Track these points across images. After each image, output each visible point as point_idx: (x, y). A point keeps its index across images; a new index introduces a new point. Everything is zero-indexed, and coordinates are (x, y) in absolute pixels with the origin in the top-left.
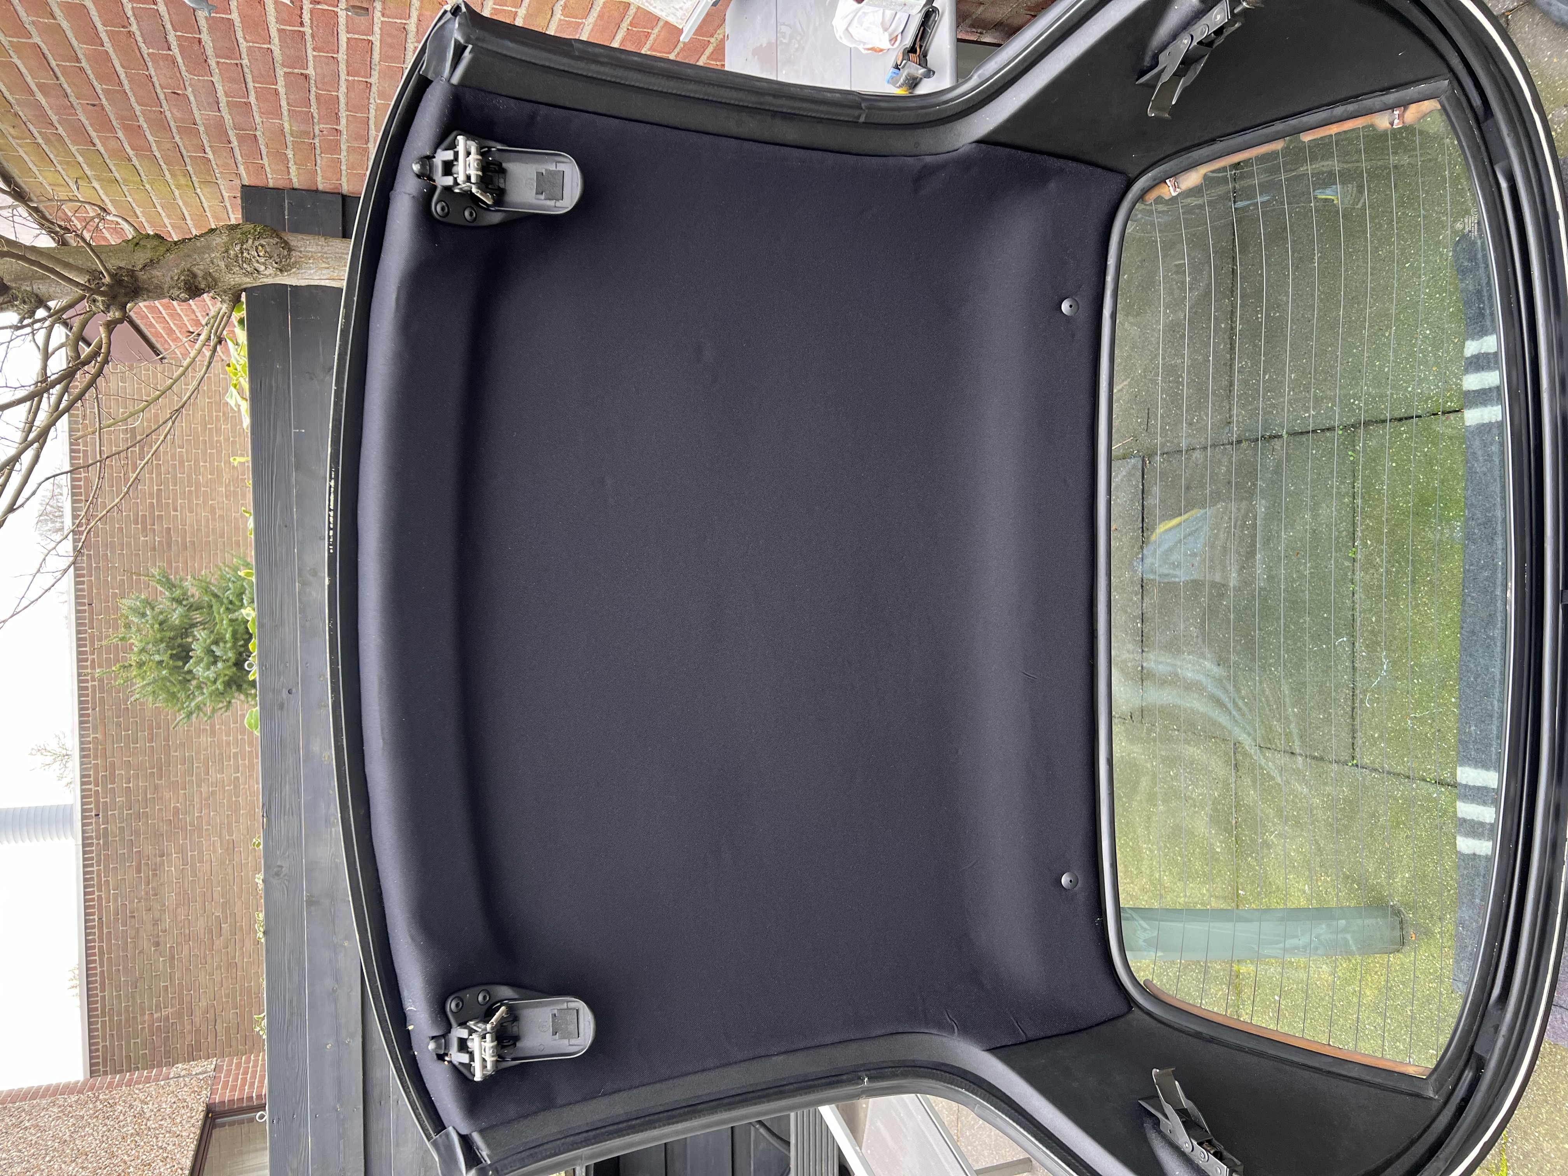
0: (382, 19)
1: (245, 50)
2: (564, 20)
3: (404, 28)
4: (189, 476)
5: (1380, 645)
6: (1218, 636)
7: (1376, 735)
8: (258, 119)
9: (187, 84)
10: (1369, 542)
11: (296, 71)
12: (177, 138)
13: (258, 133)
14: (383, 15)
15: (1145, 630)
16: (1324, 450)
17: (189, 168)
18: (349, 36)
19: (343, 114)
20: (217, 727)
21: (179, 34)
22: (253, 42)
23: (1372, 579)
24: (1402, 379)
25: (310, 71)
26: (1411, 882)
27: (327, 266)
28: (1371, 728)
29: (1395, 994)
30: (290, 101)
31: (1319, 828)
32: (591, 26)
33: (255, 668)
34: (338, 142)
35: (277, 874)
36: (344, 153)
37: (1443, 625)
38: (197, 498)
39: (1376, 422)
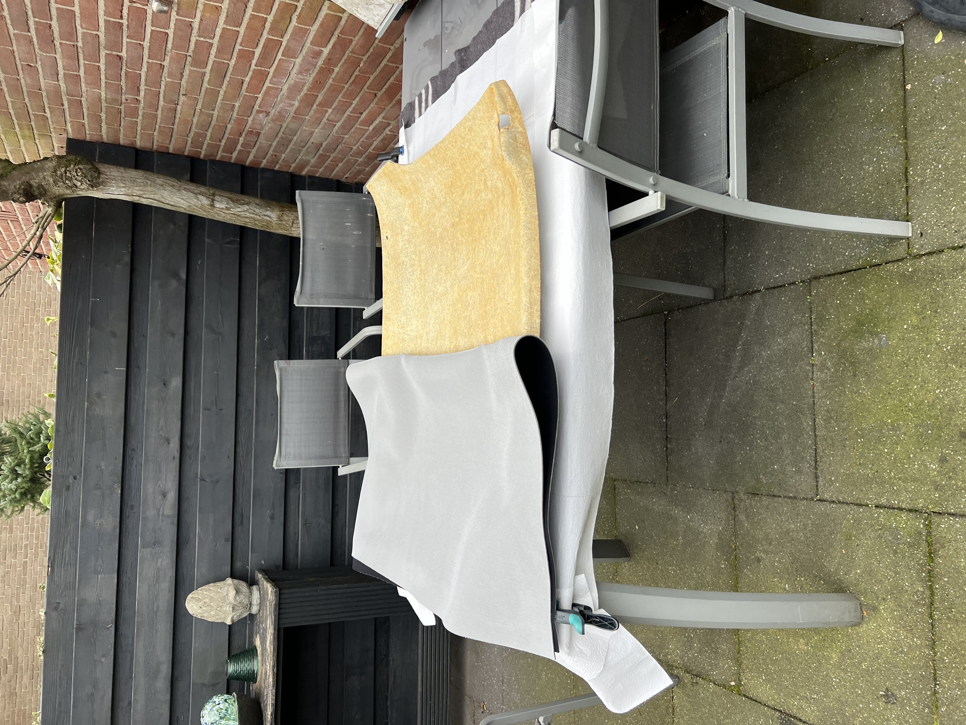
0: (177, 17)
1: (80, 35)
2: (297, 26)
3: (191, 25)
4: (9, 357)
5: (833, 419)
6: (720, 423)
7: (833, 479)
8: (84, 88)
9: (38, 58)
10: (823, 353)
11: (114, 53)
12: (27, 100)
13: (83, 99)
14: (177, 14)
15: (669, 423)
16: (789, 297)
17: (33, 123)
18: (153, 28)
19: (143, 88)
20: (14, 526)
21: (37, 20)
22: (86, 29)
23: (826, 376)
24: (841, 248)
25: (124, 54)
26: (862, 576)
27: (125, 185)
28: (829, 475)
29: (853, 655)
30: (107, 76)
31: (794, 544)
32: (314, 32)
33: (51, 461)
34: (137, 108)
35: (56, 608)
36: (140, 118)
37: (876, 402)
38: (13, 371)
39: (825, 276)
